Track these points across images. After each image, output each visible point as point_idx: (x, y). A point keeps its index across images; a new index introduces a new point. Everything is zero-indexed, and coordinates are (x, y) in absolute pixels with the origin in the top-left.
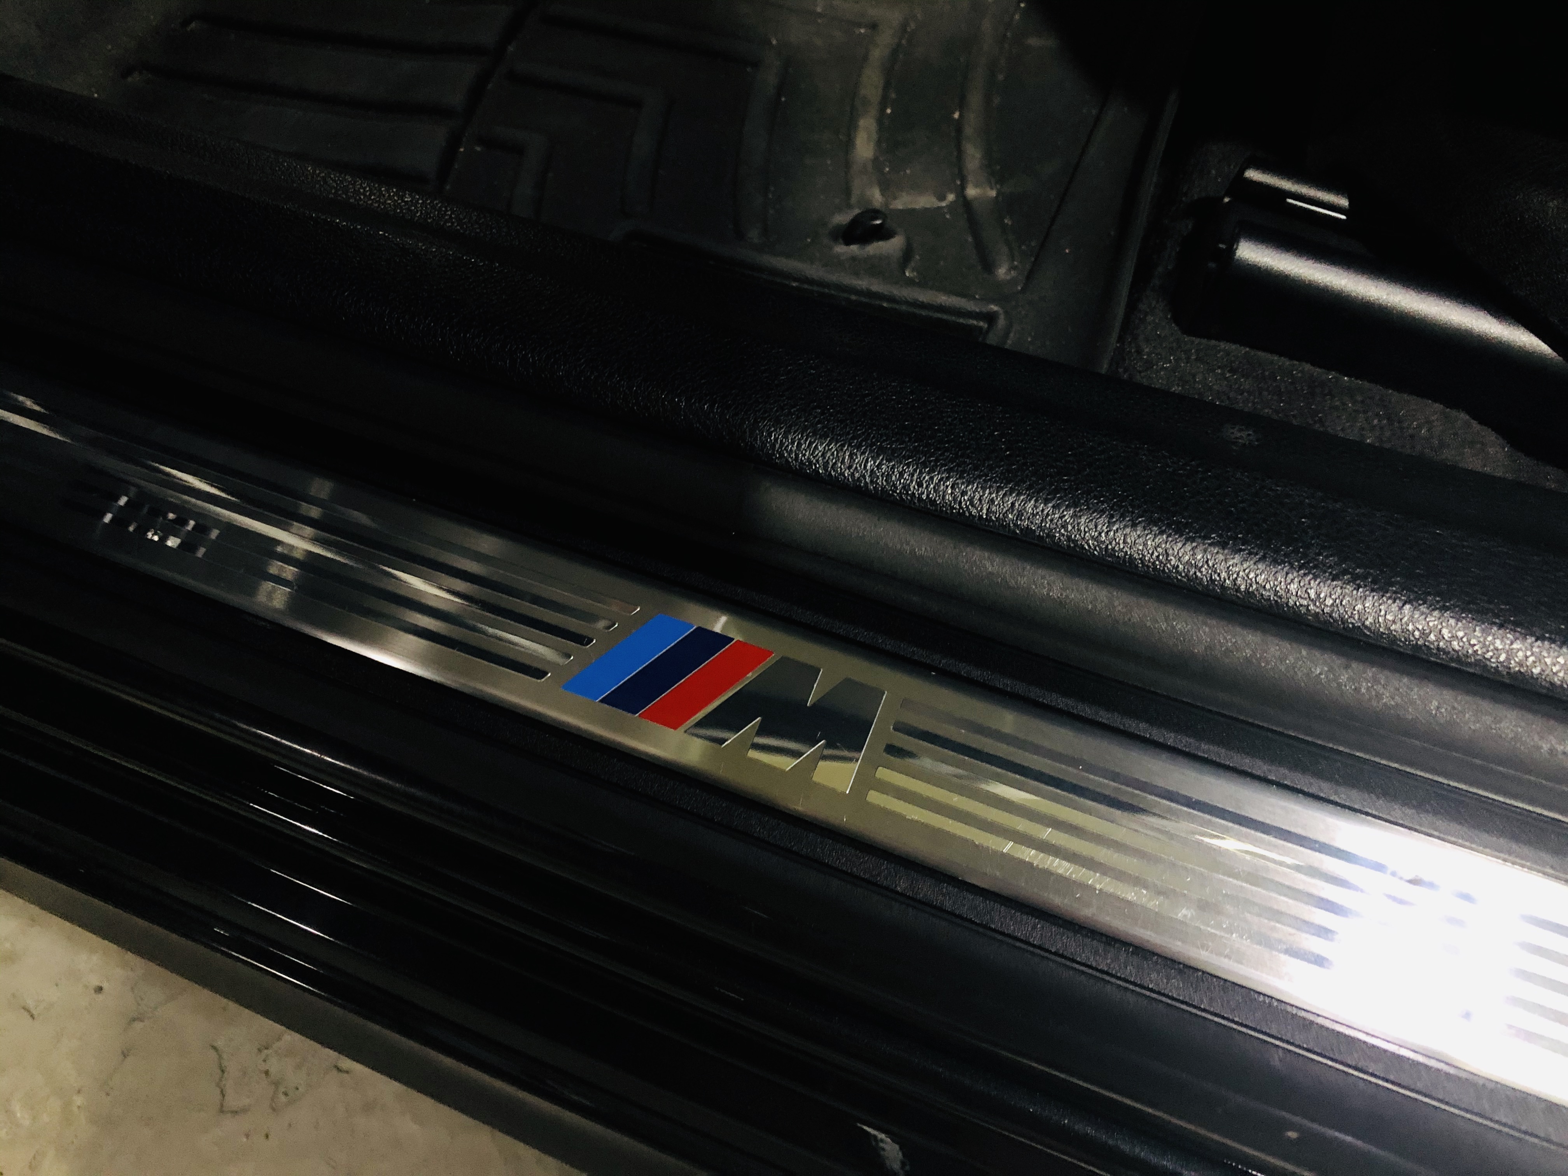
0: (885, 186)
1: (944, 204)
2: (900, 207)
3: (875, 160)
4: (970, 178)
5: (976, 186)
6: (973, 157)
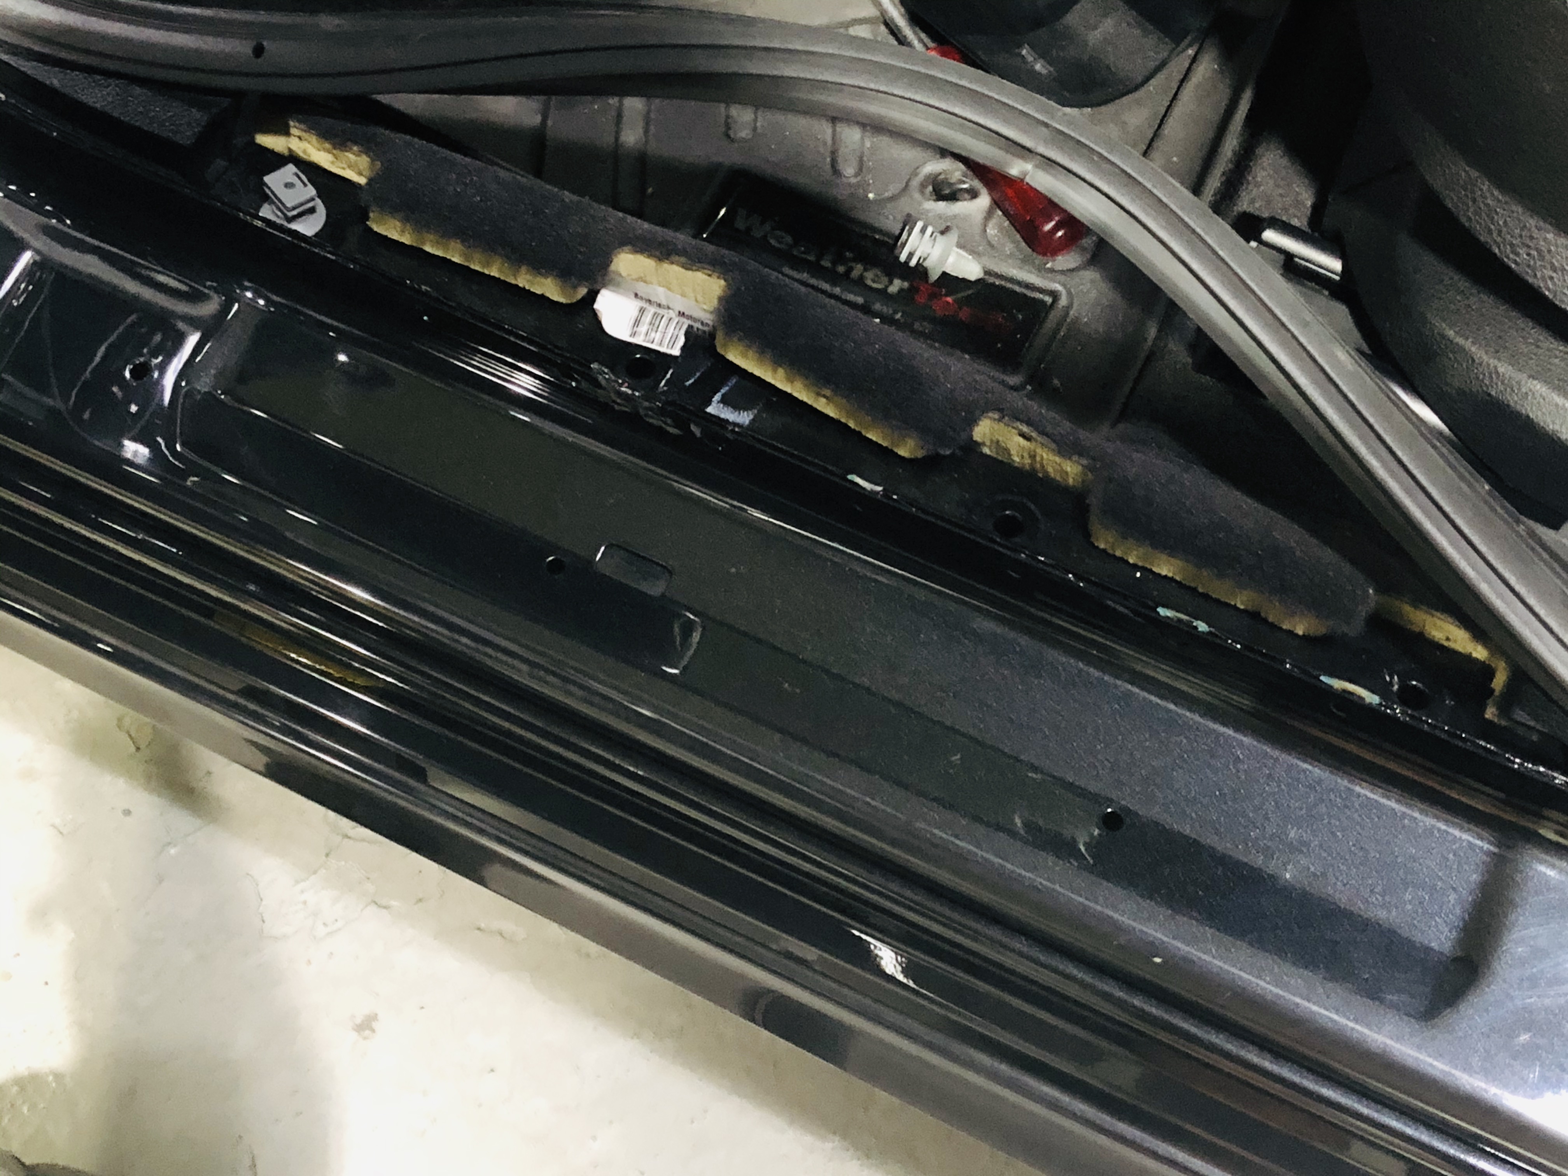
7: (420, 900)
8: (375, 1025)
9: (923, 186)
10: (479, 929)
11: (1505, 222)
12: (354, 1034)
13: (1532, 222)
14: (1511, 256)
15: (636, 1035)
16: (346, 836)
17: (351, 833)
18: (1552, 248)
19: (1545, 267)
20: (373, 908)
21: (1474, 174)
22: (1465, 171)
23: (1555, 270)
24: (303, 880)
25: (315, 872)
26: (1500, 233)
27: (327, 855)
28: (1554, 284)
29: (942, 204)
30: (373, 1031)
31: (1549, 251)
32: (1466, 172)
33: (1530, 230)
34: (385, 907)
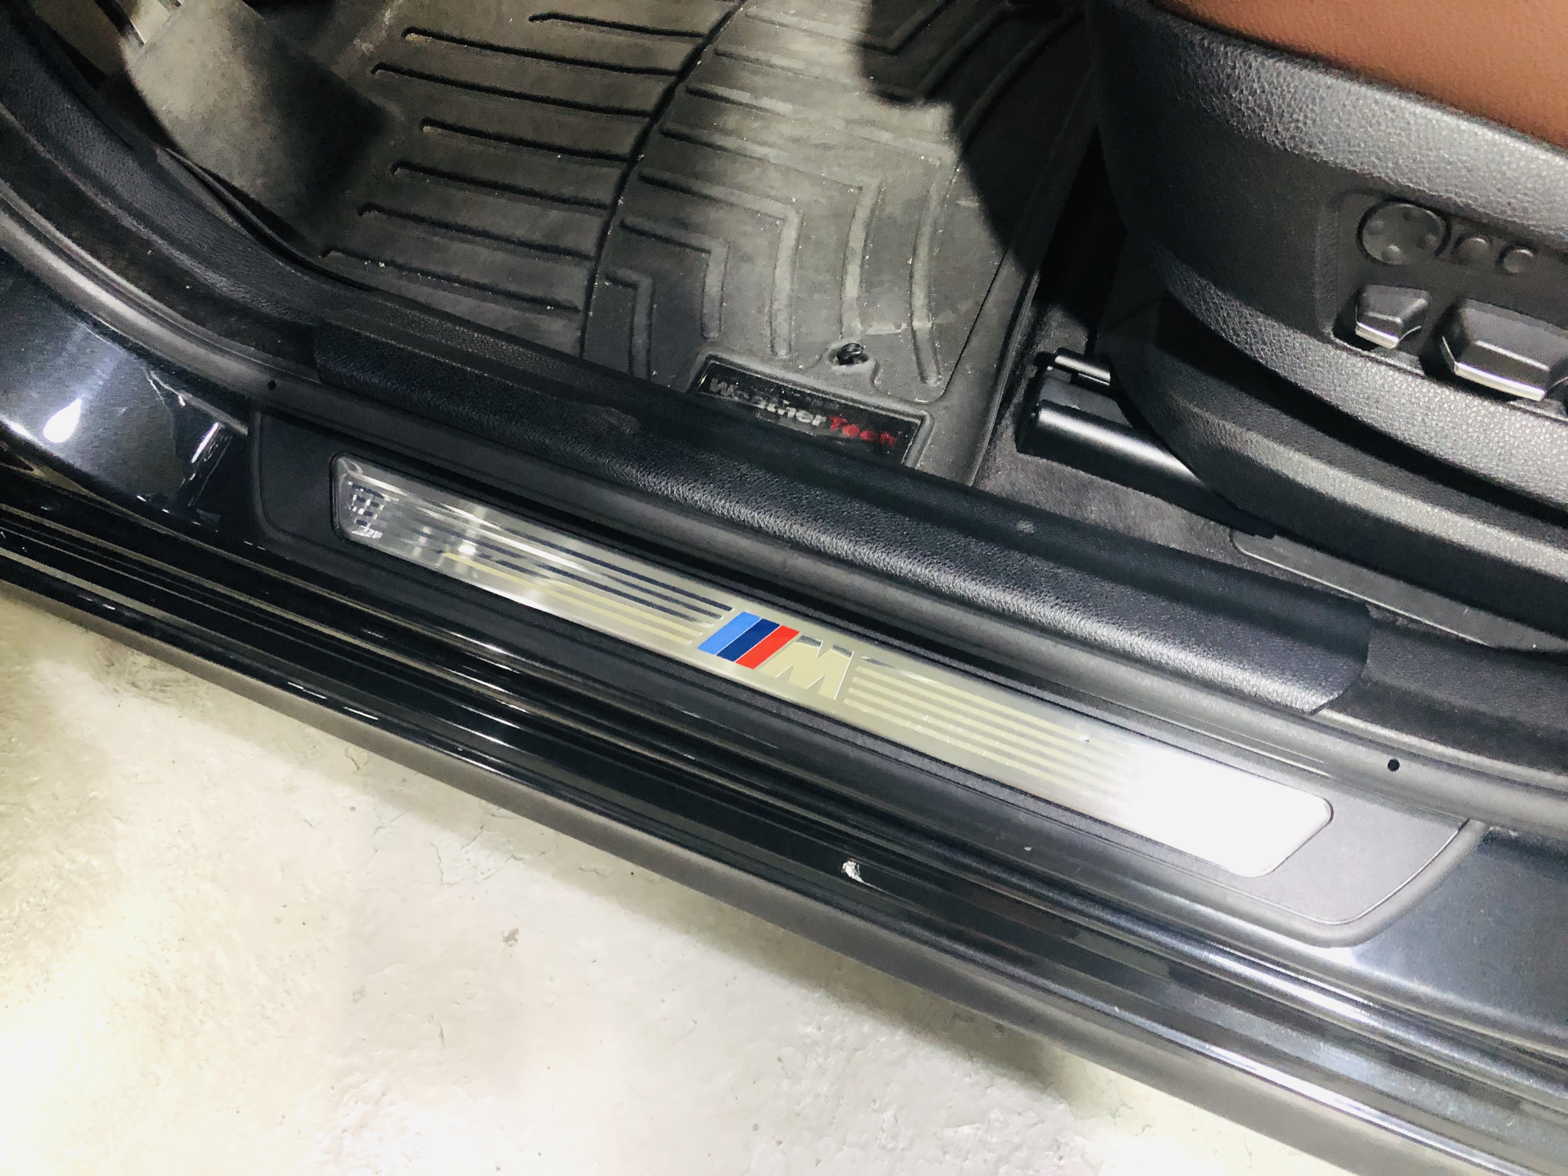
0: (865, 318)
1: (899, 331)
2: (873, 333)
3: (859, 298)
4: (916, 313)
5: (920, 320)
6: (920, 299)
7: (544, 853)
8: (517, 937)
9: (831, 357)
10: (581, 869)
11: (1228, 314)
12: (503, 944)
13: (1246, 312)
14: (1234, 338)
15: (687, 932)
16: (493, 815)
17: (496, 813)
18: (1263, 328)
19: (1257, 342)
20: (512, 860)
21: (1204, 282)
22: (1197, 281)
23: (1265, 343)
24: (467, 845)
25: (475, 839)
26: (1225, 322)
27: (482, 828)
28: (1266, 354)
29: (844, 367)
30: (516, 940)
31: (1261, 330)
32: (1199, 282)
33: (1246, 318)
34: (521, 859)
